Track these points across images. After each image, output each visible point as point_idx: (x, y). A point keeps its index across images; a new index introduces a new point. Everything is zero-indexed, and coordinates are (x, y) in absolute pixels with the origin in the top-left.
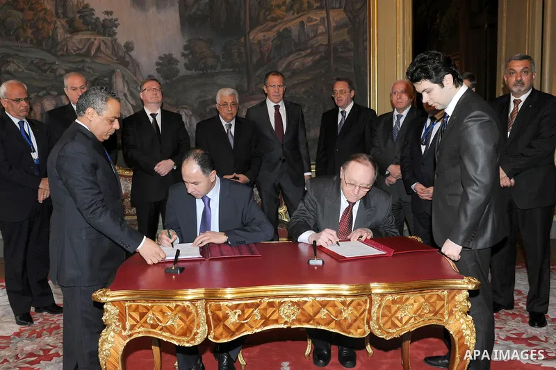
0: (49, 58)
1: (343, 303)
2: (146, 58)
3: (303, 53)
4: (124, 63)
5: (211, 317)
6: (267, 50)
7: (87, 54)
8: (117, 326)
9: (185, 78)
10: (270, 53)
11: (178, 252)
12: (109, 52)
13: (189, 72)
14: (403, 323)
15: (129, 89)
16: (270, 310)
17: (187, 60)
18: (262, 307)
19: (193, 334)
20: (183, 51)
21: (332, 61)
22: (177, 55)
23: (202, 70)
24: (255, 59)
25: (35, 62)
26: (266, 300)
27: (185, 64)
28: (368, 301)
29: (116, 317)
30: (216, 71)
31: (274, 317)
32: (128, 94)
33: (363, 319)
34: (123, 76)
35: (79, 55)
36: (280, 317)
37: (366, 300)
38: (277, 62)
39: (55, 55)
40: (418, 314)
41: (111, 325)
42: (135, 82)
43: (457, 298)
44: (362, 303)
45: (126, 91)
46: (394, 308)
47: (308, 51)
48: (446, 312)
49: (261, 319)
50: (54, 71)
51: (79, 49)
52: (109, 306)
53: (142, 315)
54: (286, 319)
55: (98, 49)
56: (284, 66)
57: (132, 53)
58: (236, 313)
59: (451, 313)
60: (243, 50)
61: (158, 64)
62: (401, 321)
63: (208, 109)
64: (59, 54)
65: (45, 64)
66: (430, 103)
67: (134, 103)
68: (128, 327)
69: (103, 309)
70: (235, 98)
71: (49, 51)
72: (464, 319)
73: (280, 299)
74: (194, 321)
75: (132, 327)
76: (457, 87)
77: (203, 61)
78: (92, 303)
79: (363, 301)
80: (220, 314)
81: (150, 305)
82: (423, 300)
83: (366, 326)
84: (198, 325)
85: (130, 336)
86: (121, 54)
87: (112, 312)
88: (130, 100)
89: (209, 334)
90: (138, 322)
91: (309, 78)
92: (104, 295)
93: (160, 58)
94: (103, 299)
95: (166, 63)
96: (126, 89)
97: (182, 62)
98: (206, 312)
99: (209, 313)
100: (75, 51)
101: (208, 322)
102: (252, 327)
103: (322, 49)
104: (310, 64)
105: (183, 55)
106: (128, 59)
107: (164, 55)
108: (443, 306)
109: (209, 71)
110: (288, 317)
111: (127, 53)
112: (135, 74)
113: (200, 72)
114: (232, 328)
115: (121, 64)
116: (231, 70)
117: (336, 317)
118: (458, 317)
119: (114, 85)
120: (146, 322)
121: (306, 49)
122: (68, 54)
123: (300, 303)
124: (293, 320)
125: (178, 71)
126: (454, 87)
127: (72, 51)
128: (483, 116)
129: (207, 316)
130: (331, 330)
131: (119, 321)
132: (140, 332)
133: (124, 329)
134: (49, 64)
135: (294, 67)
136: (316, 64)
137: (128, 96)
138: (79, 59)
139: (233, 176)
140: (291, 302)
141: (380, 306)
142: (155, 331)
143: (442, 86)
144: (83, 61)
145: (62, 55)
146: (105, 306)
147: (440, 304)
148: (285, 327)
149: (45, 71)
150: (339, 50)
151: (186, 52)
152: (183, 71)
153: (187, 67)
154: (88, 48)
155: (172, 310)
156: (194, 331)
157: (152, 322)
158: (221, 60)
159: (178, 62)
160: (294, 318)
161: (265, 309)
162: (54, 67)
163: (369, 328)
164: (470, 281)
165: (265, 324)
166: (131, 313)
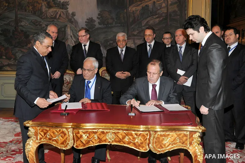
0: (39, 19)
1: (136, 134)
2: (81, 19)
3: (155, 17)
4: (71, 21)
5: (75, 137)
6: (137, 15)
7: (55, 18)
8: (34, 138)
9: (98, 29)
10: (138, 17)
11: (67, 106)
12: (65, 17)
13: (100, 26)
14: (166, 146)
15: (73, 34)
16: (102, 135)
17: (99, 20)
18: (98, 133)
19: (66, 144)
20: (97, 16)
21: (168, 20)
22: (95, 18)
23: (106, 25)
24: (131, 20)
25: (33, 21)
26: (101, 130)
27: (99, 22)
28: (149, 134)
29: (33, 134)
30: (113, 25)
31: (104, 139)
32: (72, 36)
33: (146, 143)
34: (71, 28)
35: (52, 18)
36: (106, 139)
37: (148, 134)
38: (142, 21)
39: (41, 18)
40: (173, 142)
41: (31, 137)
42: (75, 30)
43: (194, 136)
44: (146, 135)
45: (72, 35)
46: (161, 138)
47: (157, 16)
48: (188, 143)
49: (98, 139)
50: (41, 25)
51: (51, 15)
52: (31, 128)
53: (45, 134)
54: (110, 140)
55: (60, 15)
56: (145, 23)
57: (75, 17)
58: (86, 135)
59: (191, 144)
60: (125, 15)
61: (86, 22)
62: (165, 145)
63: (108, 44)
64: (43, 18)
65: (37, 22)
66: (193, 40)
67: (75, 41)
68: (39, 139)
69: (28, 129)
70: (124, 38)
71: (39, 16)
72: (197, 147)
73: (107, 131)
74: (67, 138)
75: (41, 139)
76: (206, 33)
77: (107, 21)
78: (23, 127)
79: (146, 134)
80: (79, 135)
81: (48, 129)
82: (176, 136)
83: (147, 146)
84: (69, 139)
85: (39, 143)
86: (70, 17)
87: (32, 131)
88: (73, 39)
89: (74, 144)
90: (43, 137)
91: (157, 29)
92: (28, 123)
93: (87, 19)
94: (28, 125)
95: (90, 21)
96: (72, 33)
97: (97, 21)
98: (73, 134)
99: (74, 135)
100: (50, 16)
101: (74, 139)
102: (93, 143)
103: (164, 15)
104: (157, 22)
105: (98, 18)
106: (73, 20)
107: (89, 18)
108: (187, 139)
109: (109, 25)
110: (110, 139)
111: (73, 17)
112: (76, 27)
113: (105, 26)
114: (84, 142)
115: (70, 22)
116: (120, 25)
117: (133, 141)
118: (194, 146)
119: (67, 31)
120: (46, 137)
121: (156, 15)
122: (47, 17)
123: (116, 133)
124: (112, 141)
125: (95, 26)
126: (205, 32)
127: (49, 16)
128: (218, 46)
129: (73, 136)
130: (130, 147)
131: (35, 136)
132: (44, 141)
133: (37, 139)
134: (39, 22)
135: (150, 24)
136: (160, 22)
137: (73, 37)
138: (52, 20)
139: (122, 72)
140: (112, 132)
141: (154, 137)
142: (50, 141)
143: (199, 32)
144: (53, 21)
145: (44, 18)
146: (29, 128)
147: (185, 138)
148: (109, 144)
149: (37, 25)
150: (172, 15)
151: (99, 17)
152: (97, 25)
153: (99, 23)
154: (56, 15)
155: (58, 132)
156: (67, 143)
157: (49, 137)
158: (115, 20)
159: (95, 21)
160: (113, 140)
161: (100, 134)
162: (41, 23)
163: (149, 147)
164: (200, 128)
165: (100, 142)
166: (40, 132)
